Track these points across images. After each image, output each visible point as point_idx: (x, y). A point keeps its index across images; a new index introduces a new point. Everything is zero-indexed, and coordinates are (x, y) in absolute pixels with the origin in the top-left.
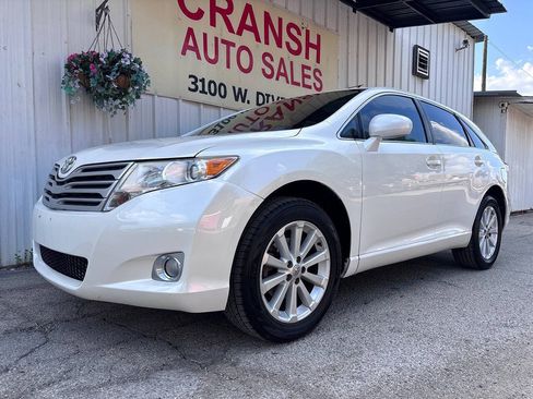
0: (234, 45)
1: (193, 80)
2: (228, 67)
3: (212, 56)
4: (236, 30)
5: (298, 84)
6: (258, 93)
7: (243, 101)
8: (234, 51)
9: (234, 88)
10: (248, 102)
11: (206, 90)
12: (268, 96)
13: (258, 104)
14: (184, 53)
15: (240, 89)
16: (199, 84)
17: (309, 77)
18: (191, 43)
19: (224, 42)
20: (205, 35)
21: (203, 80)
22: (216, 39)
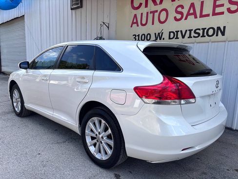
0: (157, 11)
1: (134, 36)
2: (153, 24)
3: (144, 22)
4: (158, 2)
5: (208, 15)
6: (170, 32)
7: (160, 39)
8: (156, 15)
9: (155, 34)
10: (164, 39)
11: (140, 39)
12: (177, 32)
13: (170, 38)
14: (131, 26)
15: (159, 34)
16: (137, 38)
17: (222, 5)
18: (135, 21)
19: (151, 12)
20: (142, 14)
21: (139, 36)
22: (147, 13)
